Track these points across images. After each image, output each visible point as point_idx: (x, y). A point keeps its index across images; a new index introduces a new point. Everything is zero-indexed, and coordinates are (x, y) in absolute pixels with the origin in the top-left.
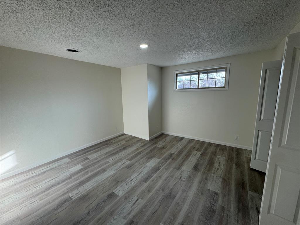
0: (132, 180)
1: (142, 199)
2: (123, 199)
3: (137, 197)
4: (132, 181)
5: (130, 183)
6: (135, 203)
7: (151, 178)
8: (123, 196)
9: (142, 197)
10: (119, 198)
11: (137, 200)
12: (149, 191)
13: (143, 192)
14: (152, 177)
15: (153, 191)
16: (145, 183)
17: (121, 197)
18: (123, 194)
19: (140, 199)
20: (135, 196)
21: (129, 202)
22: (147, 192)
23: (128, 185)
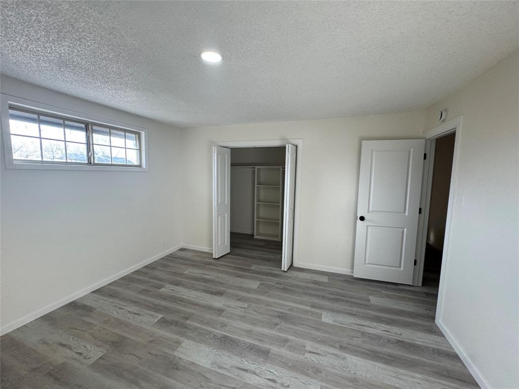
0: (269, 380)
1: (305, 347)
2: (321, 374)
3: (306, 354)
4: (275, 378)
5: (280, 382)
6: (318, 354)
7: (254, 345)
8: (316, 378)
9: (302, 348)
10: (324, 384)
11: (310, 352)
12: (287, 341)
13: (291, 348)
14: (250, 344)
15: (284, 335)
16: (271, 351)
17: (322, 381)
18: (313, 380)
19: (307, 349)
20: (306, 358)
21: (321, 362)
22: (289, 344)
23: (288, 383)
